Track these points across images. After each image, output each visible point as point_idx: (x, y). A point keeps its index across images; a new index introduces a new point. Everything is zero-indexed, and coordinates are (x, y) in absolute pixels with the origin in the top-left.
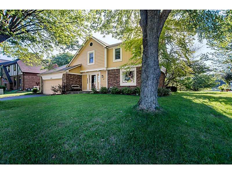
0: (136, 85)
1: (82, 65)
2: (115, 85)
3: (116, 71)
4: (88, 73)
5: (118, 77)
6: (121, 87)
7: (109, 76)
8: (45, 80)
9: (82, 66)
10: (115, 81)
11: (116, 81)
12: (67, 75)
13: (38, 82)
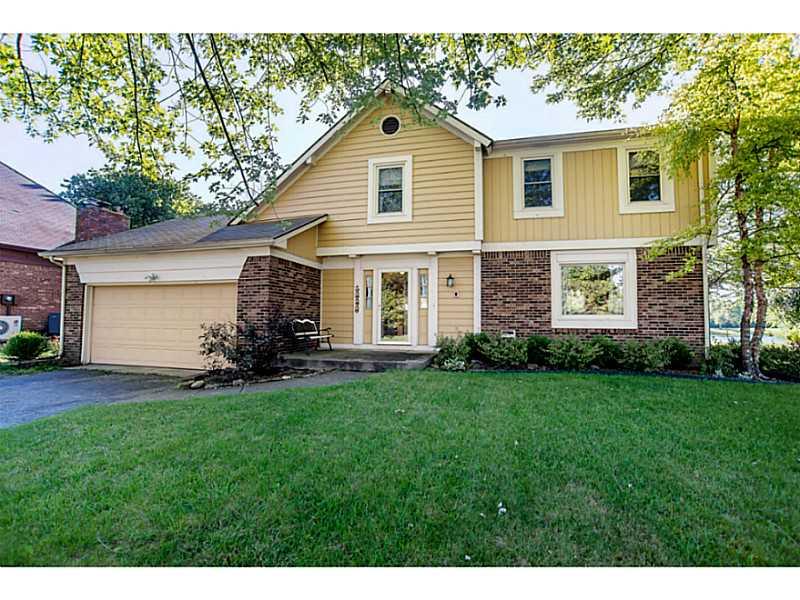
0: (636, 327)
1: (332, 218)
2: (525, 326)
3: (528, 259)
4: (358, 261)
5: (543, 288)
6: (557, 332)
7: (488, 281)
8: (94, 287)
9: (329, 225)
10: (526, 307)
11: (532, 305)
12: (276, 265)
13: (13, 297)
